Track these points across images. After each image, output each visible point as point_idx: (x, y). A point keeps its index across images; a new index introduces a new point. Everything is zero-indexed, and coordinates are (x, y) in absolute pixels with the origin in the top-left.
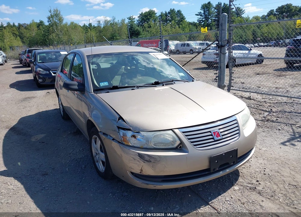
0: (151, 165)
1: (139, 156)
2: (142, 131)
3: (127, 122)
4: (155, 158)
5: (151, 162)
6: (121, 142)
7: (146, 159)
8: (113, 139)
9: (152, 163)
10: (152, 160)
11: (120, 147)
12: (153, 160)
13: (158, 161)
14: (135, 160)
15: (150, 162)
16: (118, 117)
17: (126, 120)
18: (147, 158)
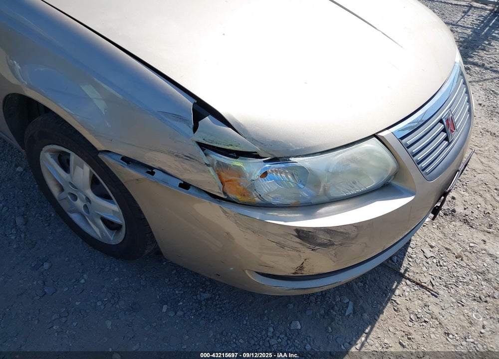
0: (333, 252)
1: (299, 237)
2: (297, 157)
3: (239, 124)
4: (346, 234)
5: (333, 244)
6: (223, 196)
7: (319, 241)
8: (185, 186)
9: (335, 247)
10: (337, 240)
11: (225, 212)
12: (341, 238)
13: (353, 239)
14: (283, 246)
15: (330, 247)
16: (190, 103)
17: (233, 119)
18: (324, 238)
